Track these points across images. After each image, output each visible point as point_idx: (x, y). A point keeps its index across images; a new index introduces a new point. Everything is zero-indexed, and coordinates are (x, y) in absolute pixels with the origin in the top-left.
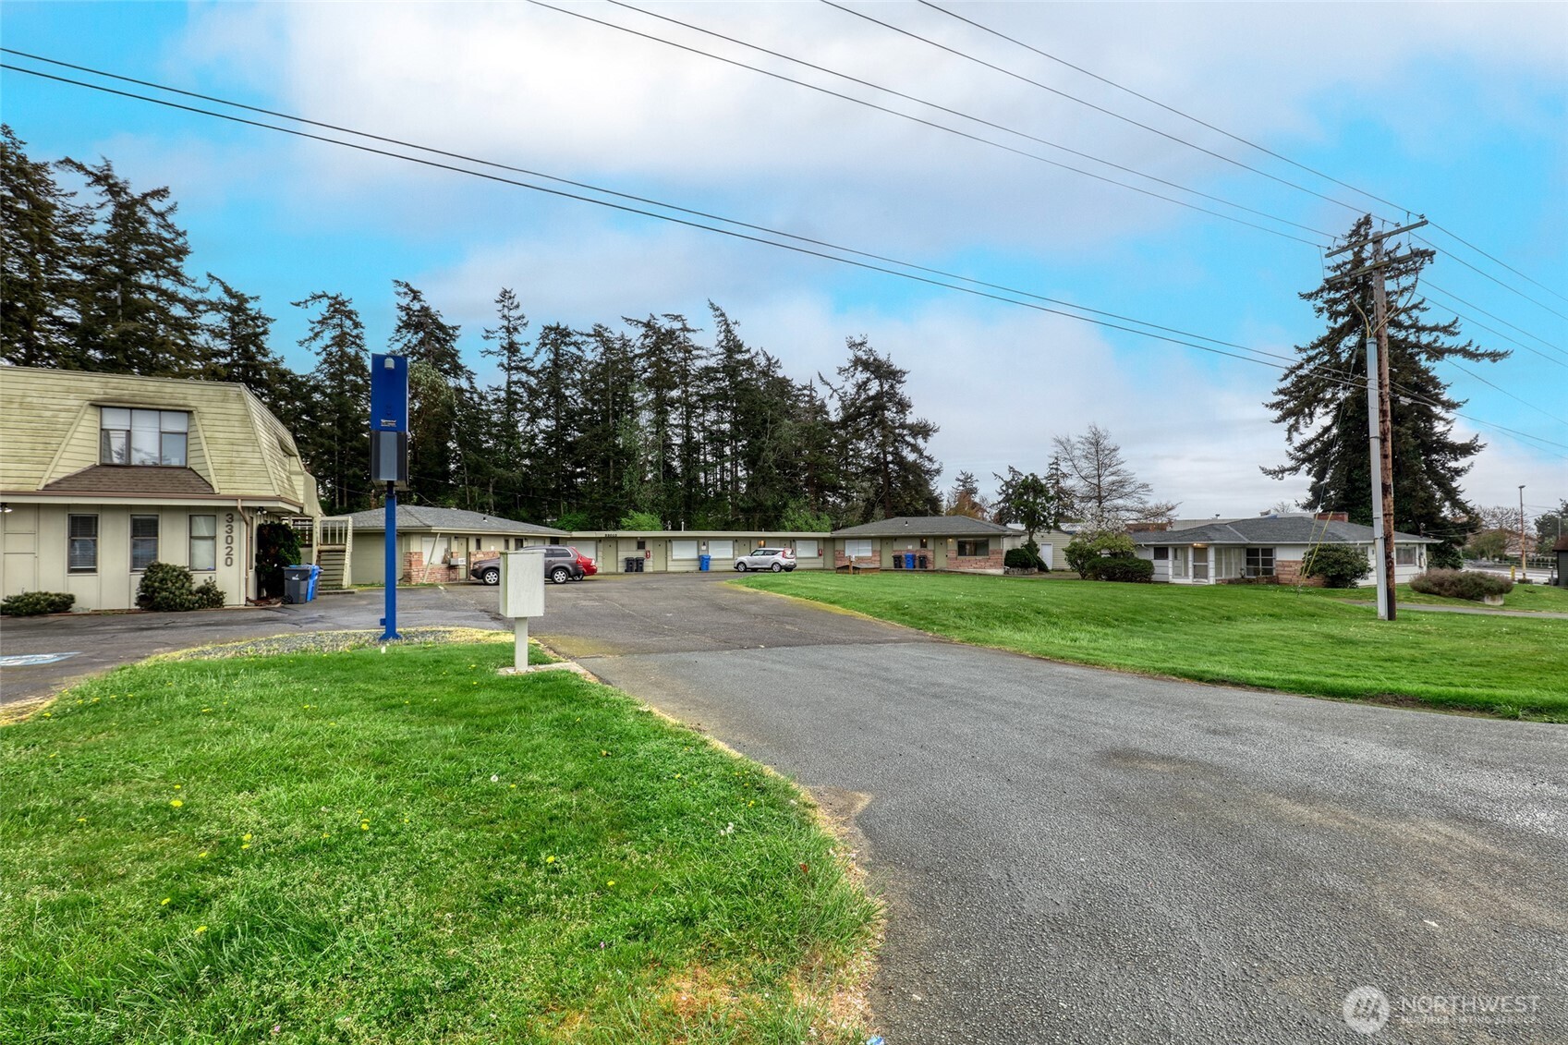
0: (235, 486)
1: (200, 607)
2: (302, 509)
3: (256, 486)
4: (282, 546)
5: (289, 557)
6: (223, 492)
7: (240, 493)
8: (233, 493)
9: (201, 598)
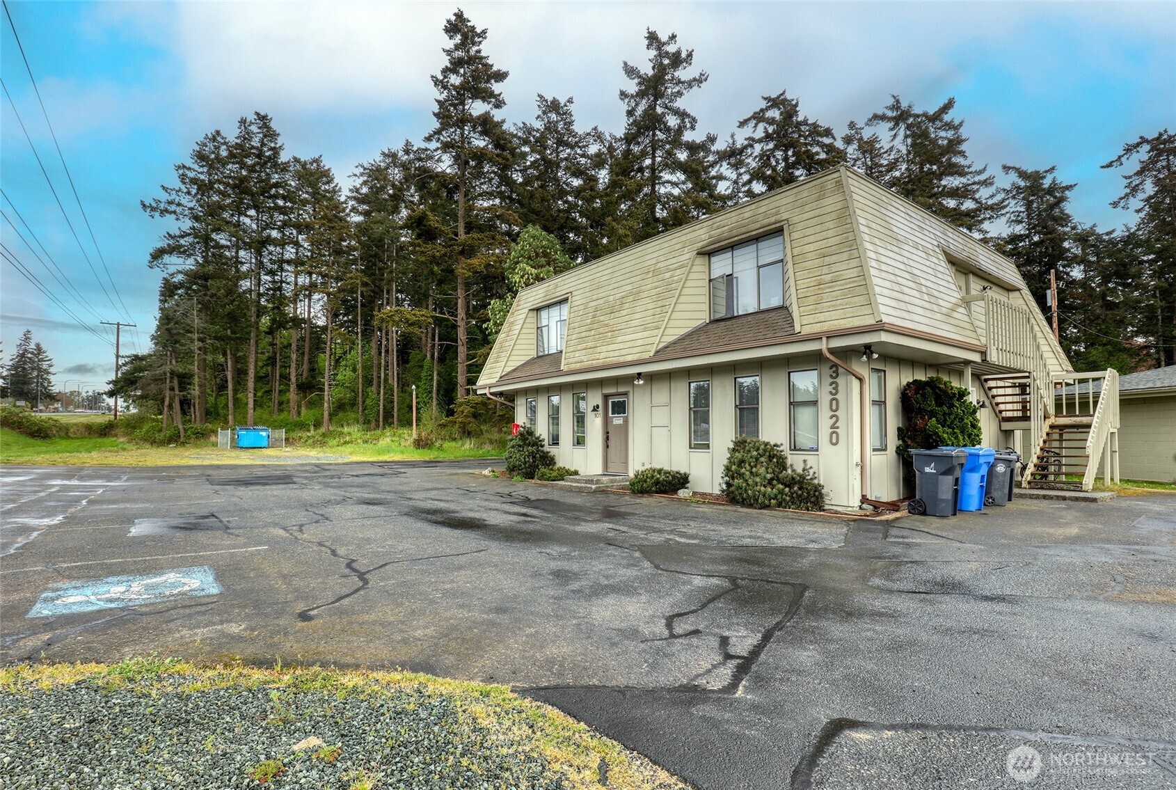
0: (821, 317)
1: (779, 505)
2: (983, 353)
3: (849, 312)
4: (932, 414)
5: (943, 432)
6: (806, 330)
7: (825, 327)
8: (817, 328)
9: (781, 492)
